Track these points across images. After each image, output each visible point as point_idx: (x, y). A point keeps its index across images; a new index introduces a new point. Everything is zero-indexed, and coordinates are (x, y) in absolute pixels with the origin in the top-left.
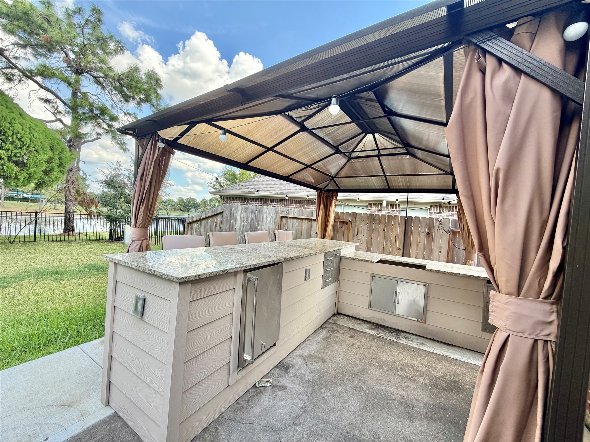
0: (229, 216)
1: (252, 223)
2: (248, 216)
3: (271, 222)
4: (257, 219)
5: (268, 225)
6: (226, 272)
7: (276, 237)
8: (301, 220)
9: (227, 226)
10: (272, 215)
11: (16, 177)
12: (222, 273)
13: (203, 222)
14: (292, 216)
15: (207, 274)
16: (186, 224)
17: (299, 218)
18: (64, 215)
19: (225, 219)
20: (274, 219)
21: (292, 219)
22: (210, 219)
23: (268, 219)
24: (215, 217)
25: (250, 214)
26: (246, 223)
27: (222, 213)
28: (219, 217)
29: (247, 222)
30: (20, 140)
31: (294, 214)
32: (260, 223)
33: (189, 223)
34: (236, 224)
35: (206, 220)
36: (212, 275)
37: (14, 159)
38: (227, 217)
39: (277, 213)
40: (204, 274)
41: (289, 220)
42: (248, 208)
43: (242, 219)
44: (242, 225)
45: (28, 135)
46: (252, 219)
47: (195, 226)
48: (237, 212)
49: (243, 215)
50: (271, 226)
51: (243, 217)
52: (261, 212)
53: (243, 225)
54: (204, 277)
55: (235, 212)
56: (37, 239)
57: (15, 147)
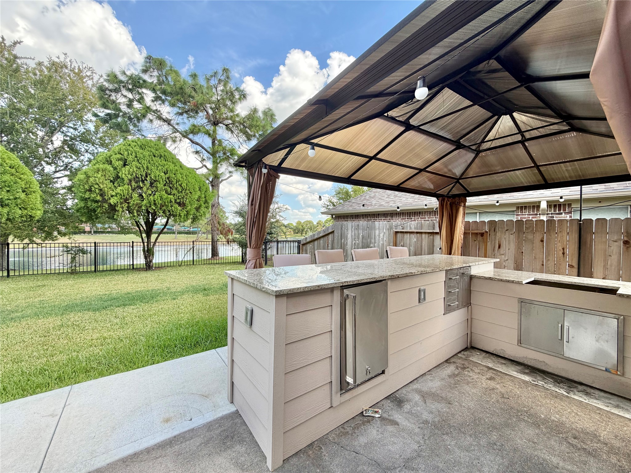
0: (340, 235)
1: (364, 241)
2: (359, 234)
3: (385, 239)
4: (369, 236)
5: (381, 242)
7: (389, 254)
8: (420, 234)
9: (338, 245)
10: (385, 230)
11: (180, 215)
12: (317, 288)
13: (316, 242)
14: (409, 230)
15: (301, 288)
16: (301, 246)
17: (417, 233)
18: (211, 243)
19: (336, 238)
20: (387, 235)
21: (408, 234)
22: (322, 239)
23: (381, 235)
24: (326, 237)
25: (361, 231)
26: (357, 242)
27: (333, 232)
28: (330, 236)
29: (358, 241)
30: (181, 185)
31: (410, 228)
32: (373, 241)
33: (303, 245)
34: (347, 243)
35: (319, 240)
36: (306, 290)
37: (178, 201)
38: (338, 237)
39: (391, 228)
40: (298, 288)
41: (405, 235)
42: (358, 225)
43: (353, 237)
44: (353, 243)
45: (185, 181)
46: (363, 237)
47: (309, 246)
48: (347, 230)
49: (354, 233)
50: (385, 244)
51: (354, 235)
52: (373, 228)
53: (355, 243)
54: (298, 291)
55: (346, 230)
56: (195, 263)
57: (178, 192)
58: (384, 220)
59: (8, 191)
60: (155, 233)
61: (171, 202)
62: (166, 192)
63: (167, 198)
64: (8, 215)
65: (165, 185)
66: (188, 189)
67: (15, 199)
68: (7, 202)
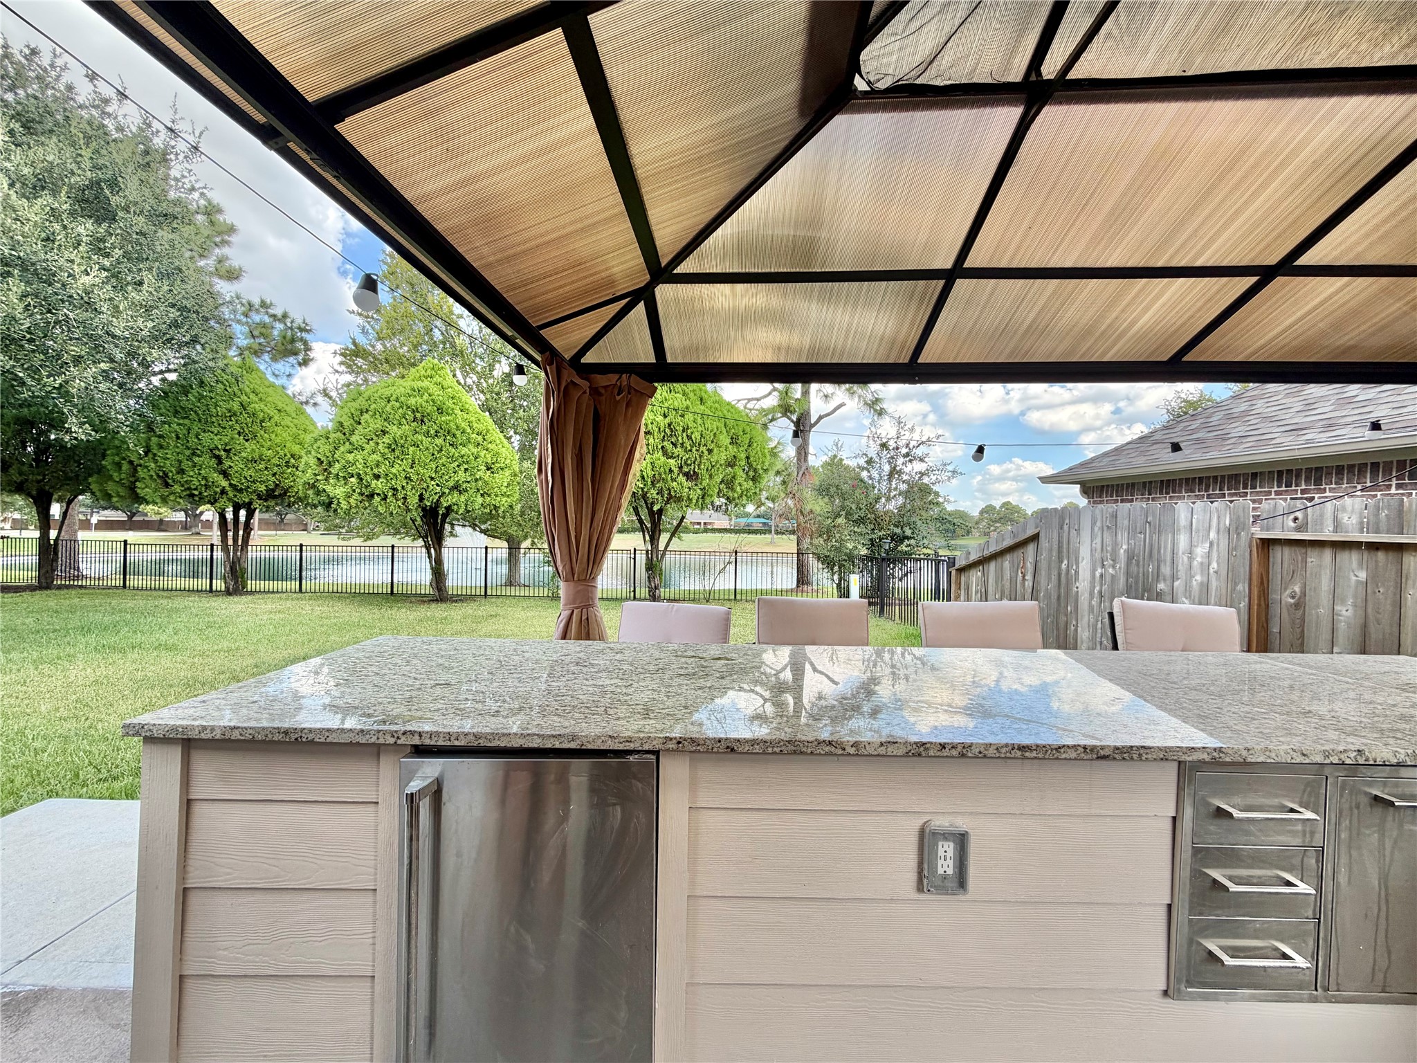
0: (1055, 547)
1: (1134, 569)
2: (1116, 545)
3: (1214, 565)
4: (1153, 554)
5: (1198, 578)
6: (293, 737)
7: (1118, 629)
8: (1395, 554)
9: (1050, 579)
10: (1213, 535)
11: (690, 500)
12: (277, 737)
13: (992, 565)
14: (1327, 534)
16: (954, 573)
17: (1374, 547)
19: (1044, 556)
20: (1224, 553)
21: (1327, 554)
22: (1008, 557)
23: (1200, 551)
24: (1019, 553)
25: (1122, 537)
26: (1111, 570)
27: (1035, 538)
28: (1031, 548)
29: (1114, 567)
30: (689, 438)
31: (1337, 527)
32: (1166, 570)
33: (961, 570)
34: (1077, 572)
35: (999, 560)
37: (686, 469)
38: (1051, 550)
39: (1237, 527)
41: (1313, 557)
42: (1114, 516)
43: (1098, 556)
44: (1098, 575)
45: (700, 429)
46: (1130, 556)
47: (975, 576)
48: (1078, 531)
49: (1098, 540)
50: (1214, 584)
51: (1099, 547)
52: (1165, 526)
53: (1101, 576)
55: (1073, 533)
56: (738, 597)
57: (686, 451)
58: (1277, 493)
59: (466, 470)
60: (667, 530)
61: (671, 471)
62: (665, 453)
63: (665, 465)
64: (466, 505)
65: (663, 440)
66: (703, 442)
67: (476, 480)
68: (464, 485)
